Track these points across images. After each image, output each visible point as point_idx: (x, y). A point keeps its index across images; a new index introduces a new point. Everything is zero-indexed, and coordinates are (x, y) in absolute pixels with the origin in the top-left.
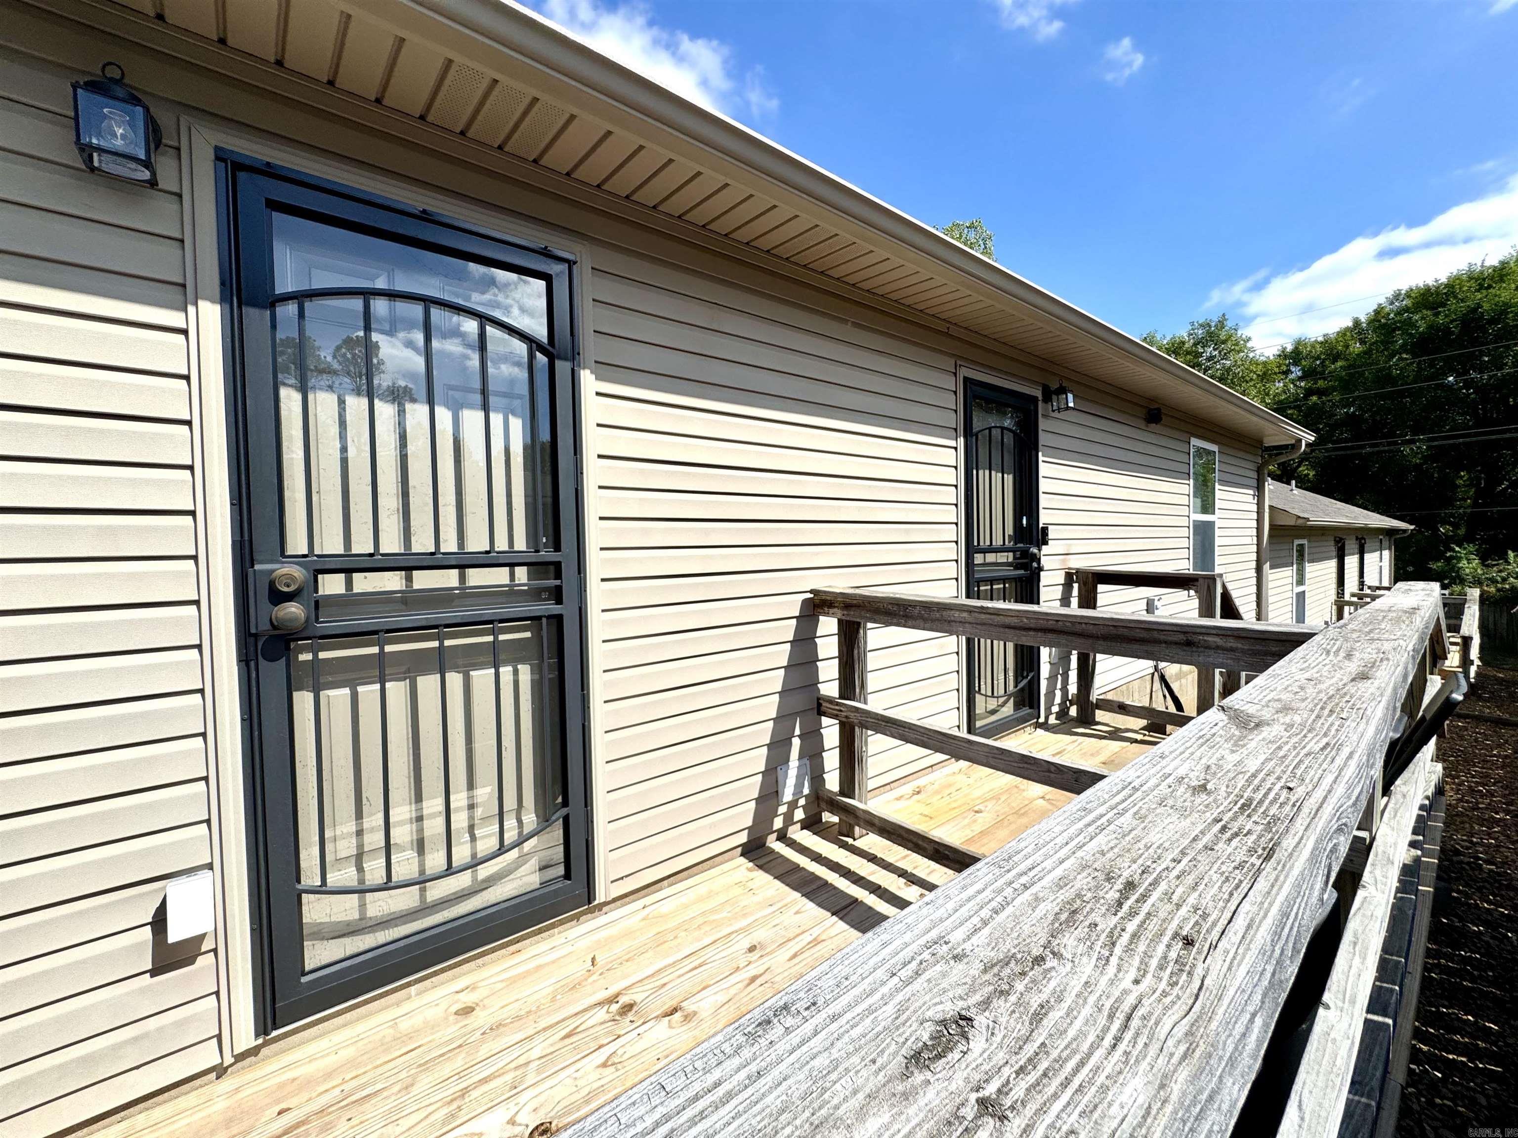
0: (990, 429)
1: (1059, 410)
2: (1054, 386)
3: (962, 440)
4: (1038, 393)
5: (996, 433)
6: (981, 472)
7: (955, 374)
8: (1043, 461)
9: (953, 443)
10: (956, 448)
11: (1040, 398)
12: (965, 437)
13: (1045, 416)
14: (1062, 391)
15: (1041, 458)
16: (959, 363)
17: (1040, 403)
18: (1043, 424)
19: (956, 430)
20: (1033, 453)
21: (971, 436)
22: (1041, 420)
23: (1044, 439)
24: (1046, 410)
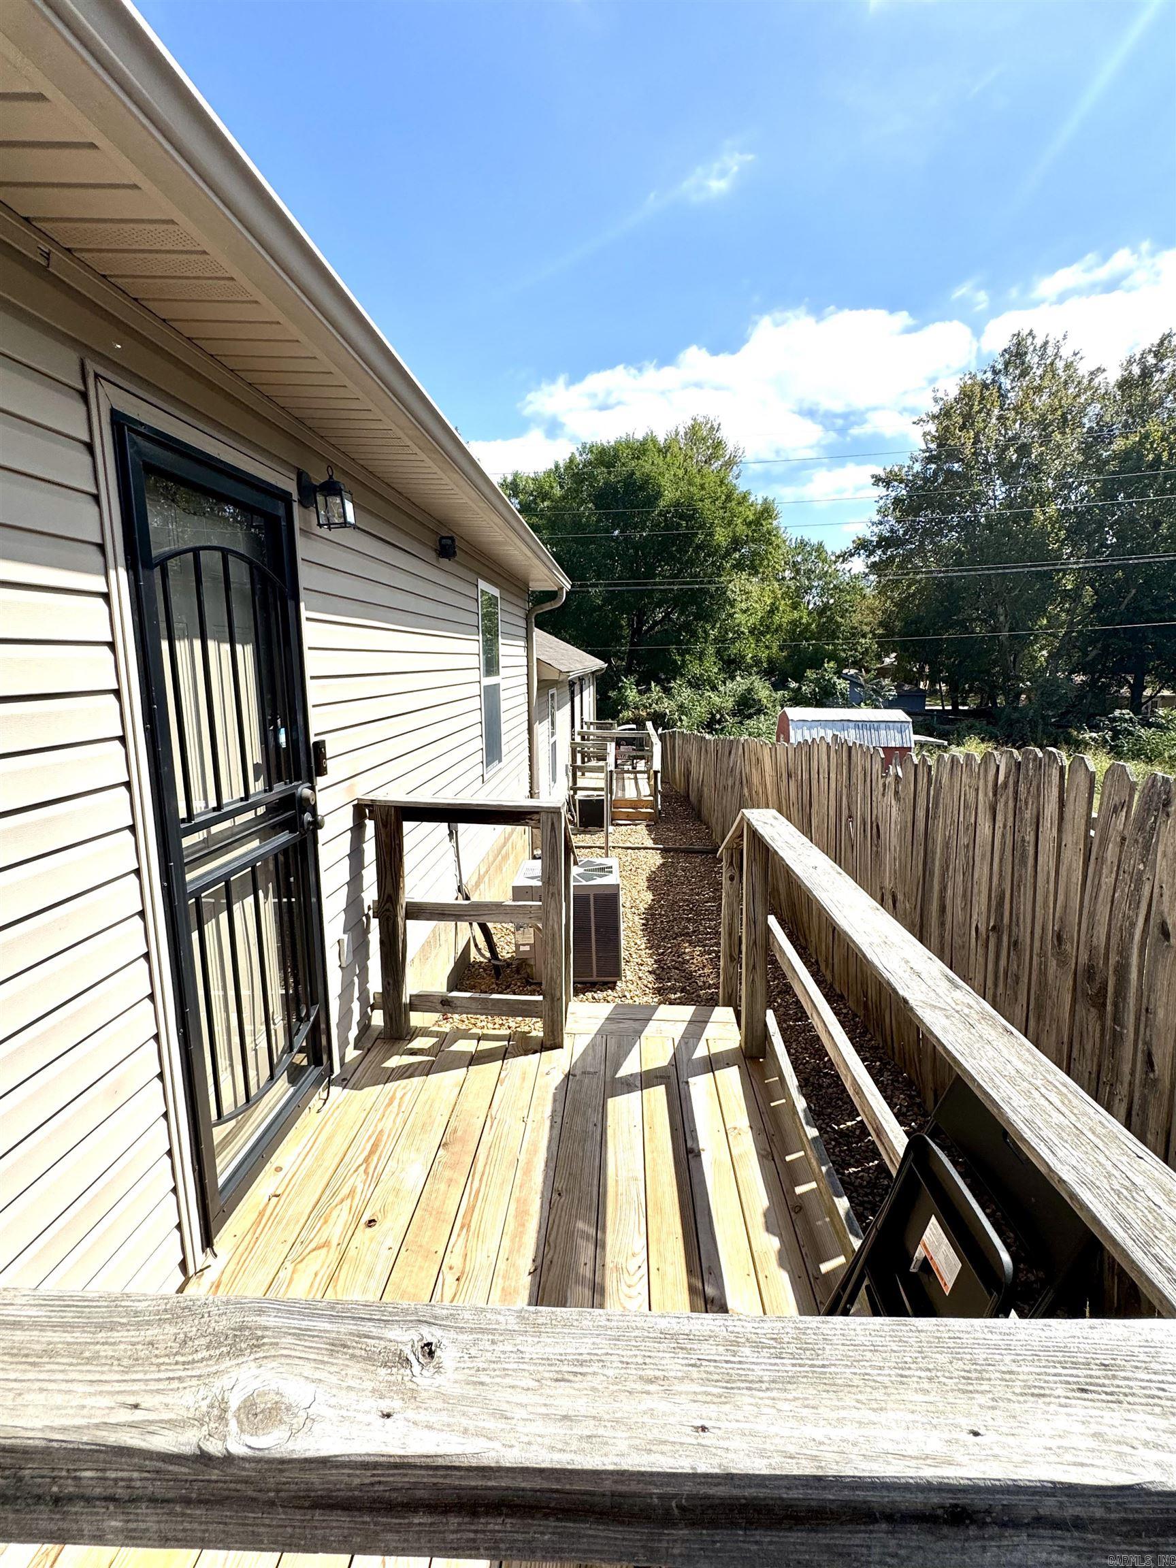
0: (196, 551)
1: (330, 525)
2: (319, 478)
3: (120, 580)
4: (291, 487)
5: (210, 561)
6: (181, 647)
7: (84, 396)
8: (308, 619)
9: (98, 584)
10: (106, 597)
11: (295, 497)
12: (131, 567)
13: (306, 532)
14: (331, 489)
15: (304, 613)
16: (91, 367)
17: (296, 506)
18: (303, 548)
19: (101, 547)
20: (291, 604)
21: (149, 564)
22: (300, 541)
23: (307, 577)
24: (305, 520)
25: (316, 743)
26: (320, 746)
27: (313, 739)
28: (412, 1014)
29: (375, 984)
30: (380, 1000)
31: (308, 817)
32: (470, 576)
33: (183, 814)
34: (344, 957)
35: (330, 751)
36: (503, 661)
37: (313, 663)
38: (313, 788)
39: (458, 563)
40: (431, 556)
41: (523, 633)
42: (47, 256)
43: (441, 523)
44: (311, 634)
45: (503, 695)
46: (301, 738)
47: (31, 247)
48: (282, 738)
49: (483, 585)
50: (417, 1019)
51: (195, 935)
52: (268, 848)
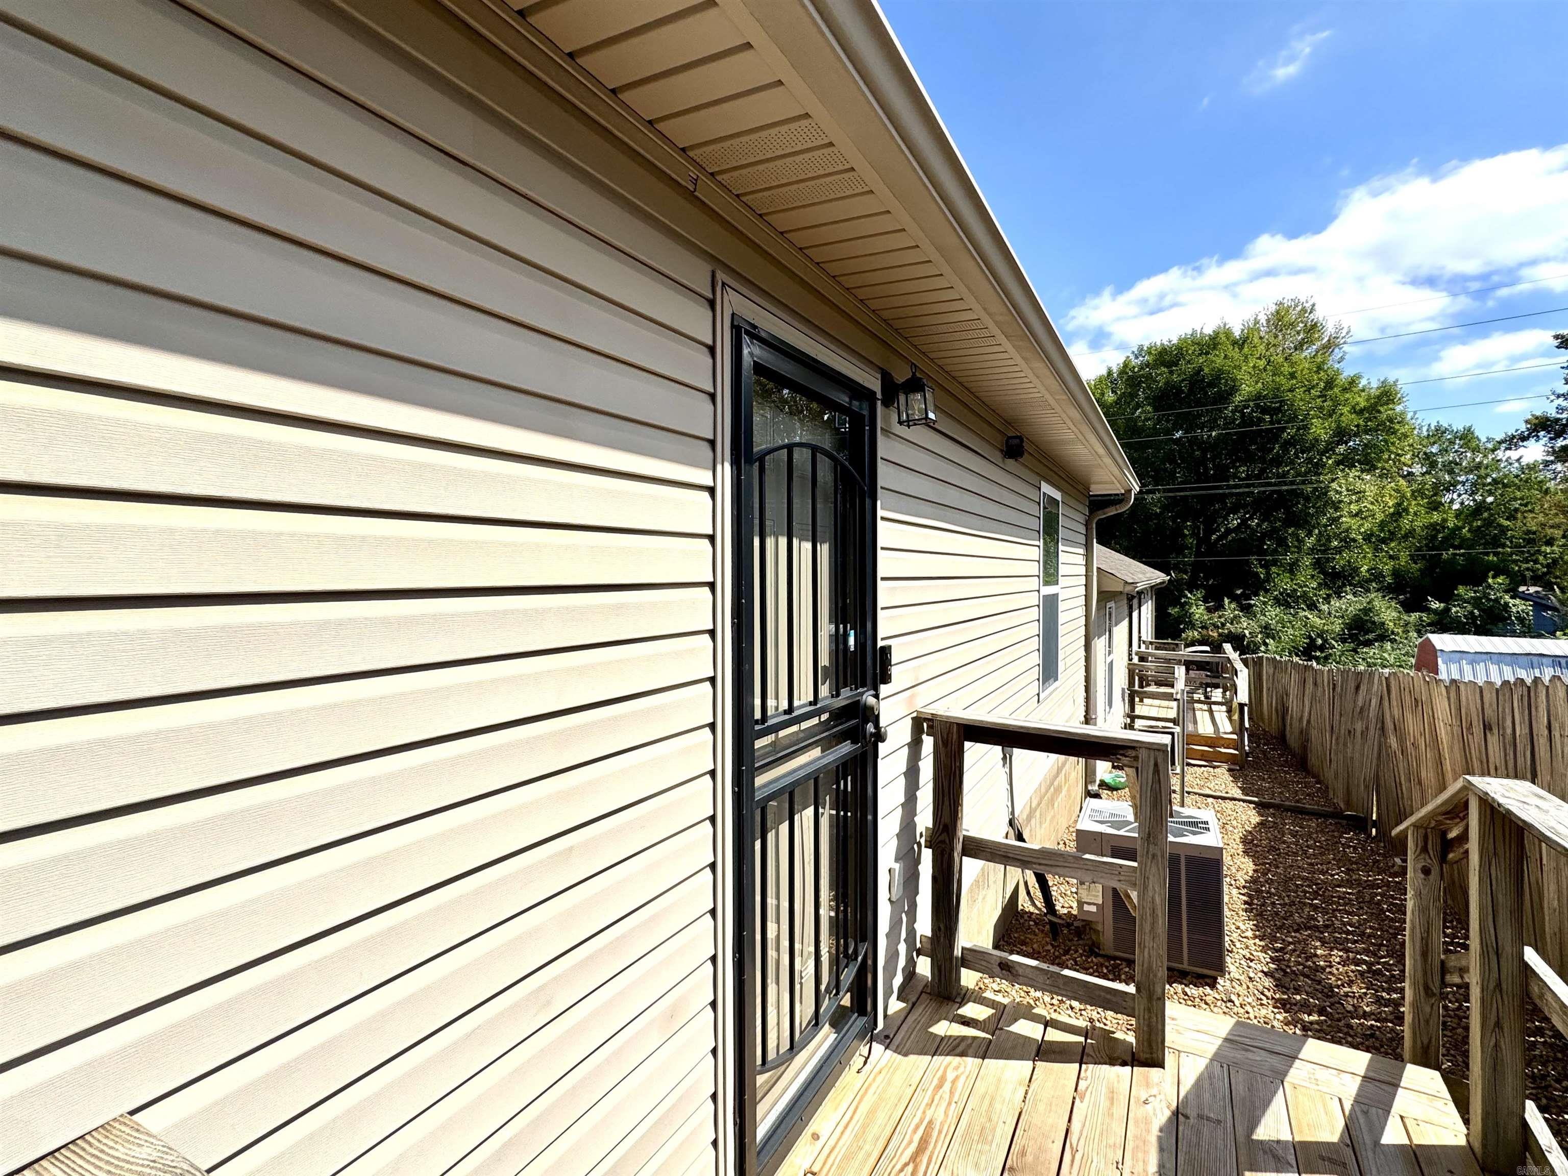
0: (790, 448)
1: (909, 423)
2: (901, 376)
3: (726, 471)
4: (874, 383)
5: (802, 457)
6: (770, 542)
7: (712, 304)
8: (883, 518)
9: (705, 478)
10: (712, 491)
11: (879, 396)
12: (736, 463)
13: (885, 431)
14: (915, 385)
15: (880, 513)
16: (721, 276)
17: (879, 403)
18: (884, 447)
19: (712, 443)
20: (868, 501)
21: (750, 461)
22: (881, 440)
23: (885, 476)
24: (886, 419)
25: (881, 647)
26: (886, 650)
27: (880, 644)
28: (964, 972)
29: (924, 926)
30: (928, 946)
31: (870, 728)
32: (1033, 479)
33: (758, 715)
34: (894, 890)
35: (895, 659)
36: (1062, 570)
37: (885, 564)
38: (877, 696)
39: (1023, 465)
40: (997, 457)
41: (1082, 539)
42: (695, 181)
43: (1008, 423)
44: (886, 534)
45: (1062, 606)
46: (869, 642)
47: (683, 174)
48: (851, 641)
49: (1046, 488)
50: (969, 978)
51: (758, 845)
52: (831, 758)
